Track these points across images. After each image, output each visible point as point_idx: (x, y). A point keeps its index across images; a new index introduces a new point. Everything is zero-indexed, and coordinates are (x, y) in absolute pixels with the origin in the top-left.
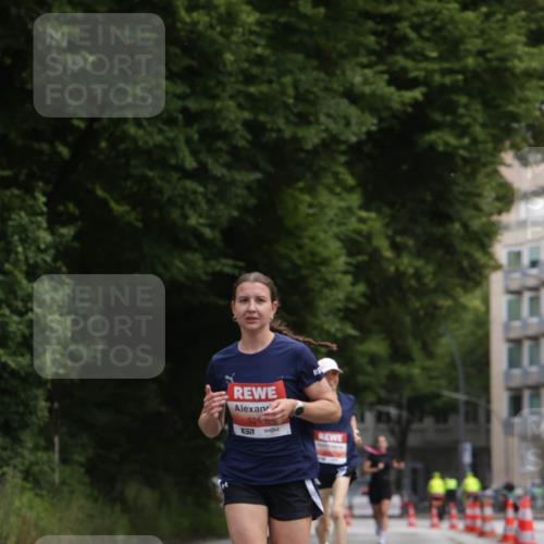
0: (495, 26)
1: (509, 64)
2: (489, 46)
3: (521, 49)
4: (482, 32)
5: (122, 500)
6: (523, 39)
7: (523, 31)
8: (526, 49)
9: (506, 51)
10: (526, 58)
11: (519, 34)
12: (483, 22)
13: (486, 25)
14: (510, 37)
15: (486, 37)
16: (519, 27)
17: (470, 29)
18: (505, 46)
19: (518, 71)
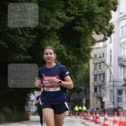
0: (91, 2)
1: (94, 11)
2: (89, 7)
3: (97, 8)
4: (88, 4)
5: (4, 111)
6: (97, 5)
7: (97, 3)
8: (98, 8)
9: (93, 8)
10: (98, 10)
11: (96, 4)
12: (88, 1)
13: (88, 2)
14: (94, 5)
15: (89, 5)
16: (96, 3)
17: (85, 3)
18: (93, 7)
19: (96, 13)
